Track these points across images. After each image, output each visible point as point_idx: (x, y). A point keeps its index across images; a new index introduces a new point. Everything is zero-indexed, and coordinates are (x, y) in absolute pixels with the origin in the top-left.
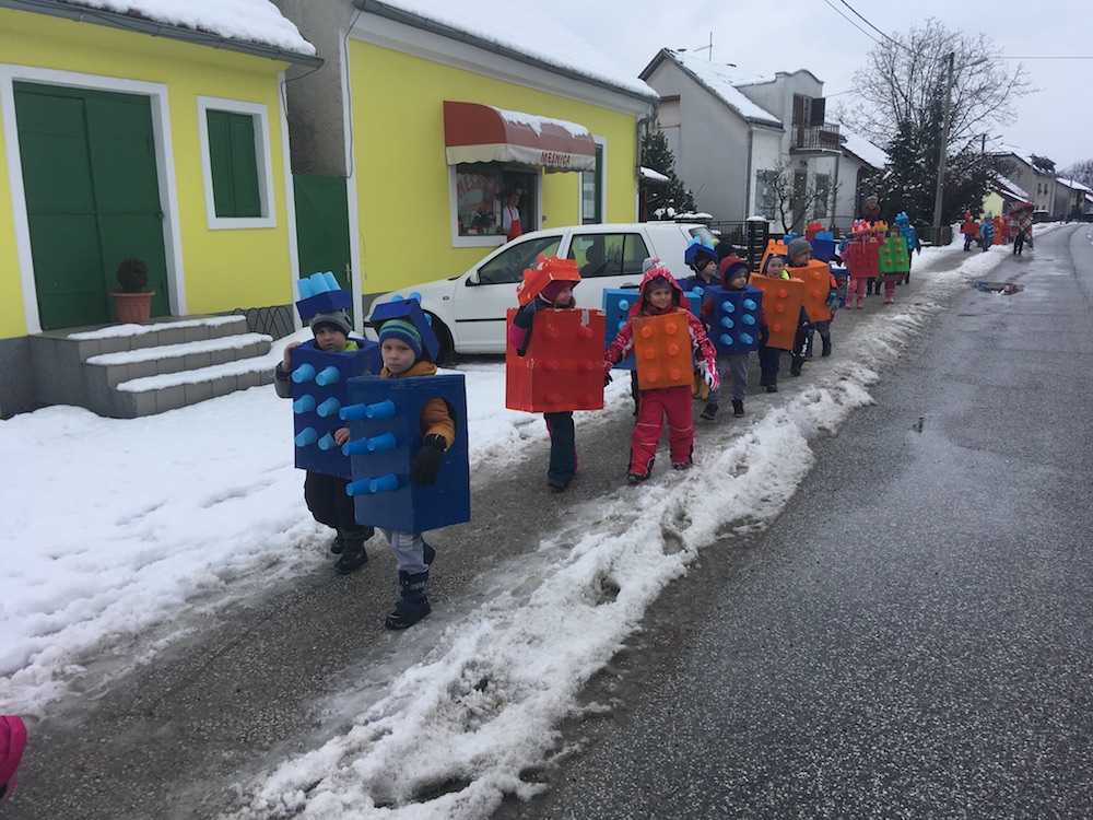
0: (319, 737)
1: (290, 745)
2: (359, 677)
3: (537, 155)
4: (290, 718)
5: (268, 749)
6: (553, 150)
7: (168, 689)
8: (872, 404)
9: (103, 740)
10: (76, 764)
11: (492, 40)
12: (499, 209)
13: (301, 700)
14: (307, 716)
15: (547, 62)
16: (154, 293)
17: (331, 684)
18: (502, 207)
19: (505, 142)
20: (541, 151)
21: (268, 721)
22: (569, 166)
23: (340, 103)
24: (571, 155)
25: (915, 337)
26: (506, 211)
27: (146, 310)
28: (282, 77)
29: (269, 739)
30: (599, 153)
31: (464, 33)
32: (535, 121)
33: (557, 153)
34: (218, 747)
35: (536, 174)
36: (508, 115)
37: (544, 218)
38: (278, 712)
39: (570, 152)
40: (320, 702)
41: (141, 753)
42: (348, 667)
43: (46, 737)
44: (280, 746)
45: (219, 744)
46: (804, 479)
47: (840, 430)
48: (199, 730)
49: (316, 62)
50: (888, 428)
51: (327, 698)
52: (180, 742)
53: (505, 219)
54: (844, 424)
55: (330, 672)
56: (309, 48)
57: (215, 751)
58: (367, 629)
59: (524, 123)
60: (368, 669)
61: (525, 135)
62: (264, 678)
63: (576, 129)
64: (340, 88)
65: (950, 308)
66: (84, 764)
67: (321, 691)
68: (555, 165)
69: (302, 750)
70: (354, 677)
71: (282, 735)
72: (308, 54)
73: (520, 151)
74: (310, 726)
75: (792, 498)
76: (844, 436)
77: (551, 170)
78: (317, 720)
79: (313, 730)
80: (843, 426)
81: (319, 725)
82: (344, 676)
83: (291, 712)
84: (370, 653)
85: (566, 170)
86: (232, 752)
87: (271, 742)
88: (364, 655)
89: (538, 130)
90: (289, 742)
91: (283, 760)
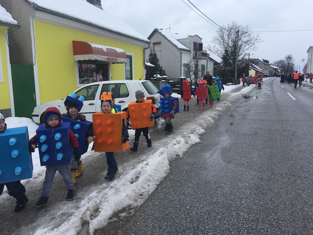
3: (106, 58)
6: (111, 57)
8: (199, 143)
11: (89, 22)
12: (95, 75)
15: (110, 29)
19: (93, 54)
20: (106, 57)
23: (31, 40)
24: (118, 58)
25: (221, 115)
28: (7, 31)
30: (130, 58)
31: (78, 19)
32: (104, 48)
33: (112, 57)
35: (108, 64)
36: (93, 45)
37: (112, 78)
39: (117, 57)
46: (161, 182)
47: (184, 155)
49: (18, 26)
50: (202, 154)
54: (187, 152)
56: (15, 22)
59: (100, 48)
61: (100, 52)
63: (119, 50)
64: (31, 36)
65: (235, 104)
72: (14, 24)
73: (98, 57)
75: (153, 193)
76: (185, 158)
77: (113, 63)
80: (185, 153)
85: (119, 63)
89: (105, 50)
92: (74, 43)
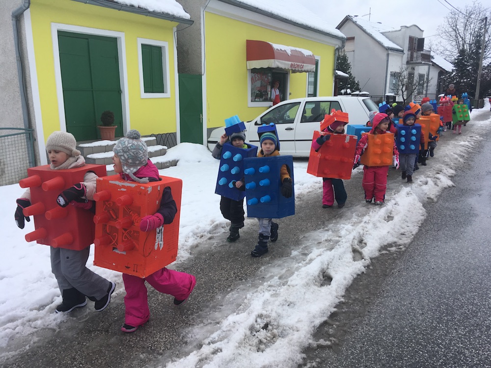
0: (187, 350)
1: (172, 353)
2: (206, 318)
3: (289, 64)
4: (172, 338)
5: (161, 354)
6: (293, 62)
7: (116, 318)
8: (453, 186)
9: (84, 344)
10: (71, 356)
11: (270, 12)
12: (270, 90)
13: (177, 328)
14: (181, 337)
15: (294, 21)
16: (117, 127)
17: (192, 321)
18: (271, 88)
19: (274, 58)
20: (290, 63)
21: (162, 339)
22: (303, 69)
23: (200, 41)
24: (304, 65)
25: (471, 153)
26: (273, 90)
27: (113, 134)
28: (175, 29)
29: (162, 349)
30: (317, 64)
31: (257, 8)
32: (288, 49)
34: (138, 351)
35: (287, 74)
36: (276, 46)
37: (290, 94)
38: (167, 334)
39: (303, 63)
40: (187, 330)
41: (102, 352)
42: (200, 312)
43: (58, 340)
44: (168, 353)
45: (138, 349)
46: (422, 224)
47: (438, 199)
48: (129, 341)
49: (190, 22)
50: (462, 199)
51: (190, 328)
52: (120, 347)
53: (272, 94)
54: (440, 196)
55: (192, 314)
56: (187, 16)
57: (137, 353)
58: (209, 292)
59: (283, 49)
60: (210, 314)
61: (284, 55)
62: (161, 315)
63: (307, 52)
64: (201, 34)
65: (487, 139)
66: (75, 356)
67: (188, 324)
68: (297, 69)
69: (178, 356)
70: (203, 318)
71: (169, 347)
72: (187, 18)
73: (281, 63)
74: (182, 343)
75: (417, 234)
76: (441, 202)
77: (294, 72)
78: (186, 340)
79: (183, 345)
80: (439, 197)
81: (186, 343)
82: (199, 317)
83: (172, 335)
84: (211, 306)
85: (301, 72)
86: (144, 354)
87: (163, 350)
88: (207, 307)
89: (289, 53)
90: (172, 351)
91: (169, 361)
92: (249, 43)
